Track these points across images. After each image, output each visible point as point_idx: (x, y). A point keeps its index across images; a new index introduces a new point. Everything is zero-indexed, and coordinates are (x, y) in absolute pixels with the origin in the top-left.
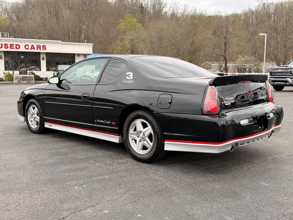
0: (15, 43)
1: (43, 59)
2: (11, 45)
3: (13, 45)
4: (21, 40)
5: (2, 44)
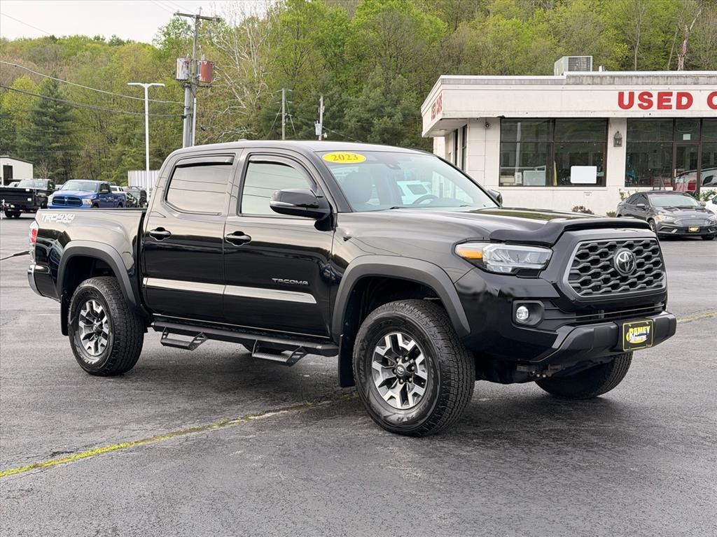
0: (675, 89)
2: (661, 95)
3: (670, 94)
4: (697, 77)
5: (633, 93)
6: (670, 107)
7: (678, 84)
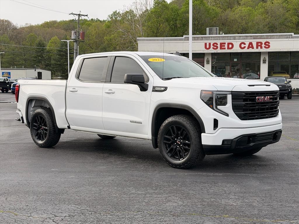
1: (264, 62)
2: (221, 44)
4: (235, 37)
5: (210, 43)
6: (225, 49)
7: (227, 39)
